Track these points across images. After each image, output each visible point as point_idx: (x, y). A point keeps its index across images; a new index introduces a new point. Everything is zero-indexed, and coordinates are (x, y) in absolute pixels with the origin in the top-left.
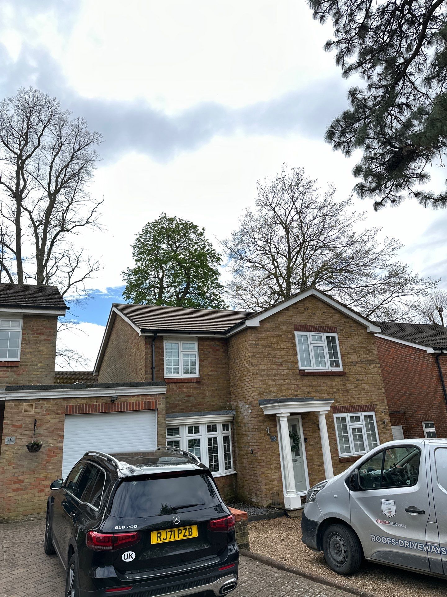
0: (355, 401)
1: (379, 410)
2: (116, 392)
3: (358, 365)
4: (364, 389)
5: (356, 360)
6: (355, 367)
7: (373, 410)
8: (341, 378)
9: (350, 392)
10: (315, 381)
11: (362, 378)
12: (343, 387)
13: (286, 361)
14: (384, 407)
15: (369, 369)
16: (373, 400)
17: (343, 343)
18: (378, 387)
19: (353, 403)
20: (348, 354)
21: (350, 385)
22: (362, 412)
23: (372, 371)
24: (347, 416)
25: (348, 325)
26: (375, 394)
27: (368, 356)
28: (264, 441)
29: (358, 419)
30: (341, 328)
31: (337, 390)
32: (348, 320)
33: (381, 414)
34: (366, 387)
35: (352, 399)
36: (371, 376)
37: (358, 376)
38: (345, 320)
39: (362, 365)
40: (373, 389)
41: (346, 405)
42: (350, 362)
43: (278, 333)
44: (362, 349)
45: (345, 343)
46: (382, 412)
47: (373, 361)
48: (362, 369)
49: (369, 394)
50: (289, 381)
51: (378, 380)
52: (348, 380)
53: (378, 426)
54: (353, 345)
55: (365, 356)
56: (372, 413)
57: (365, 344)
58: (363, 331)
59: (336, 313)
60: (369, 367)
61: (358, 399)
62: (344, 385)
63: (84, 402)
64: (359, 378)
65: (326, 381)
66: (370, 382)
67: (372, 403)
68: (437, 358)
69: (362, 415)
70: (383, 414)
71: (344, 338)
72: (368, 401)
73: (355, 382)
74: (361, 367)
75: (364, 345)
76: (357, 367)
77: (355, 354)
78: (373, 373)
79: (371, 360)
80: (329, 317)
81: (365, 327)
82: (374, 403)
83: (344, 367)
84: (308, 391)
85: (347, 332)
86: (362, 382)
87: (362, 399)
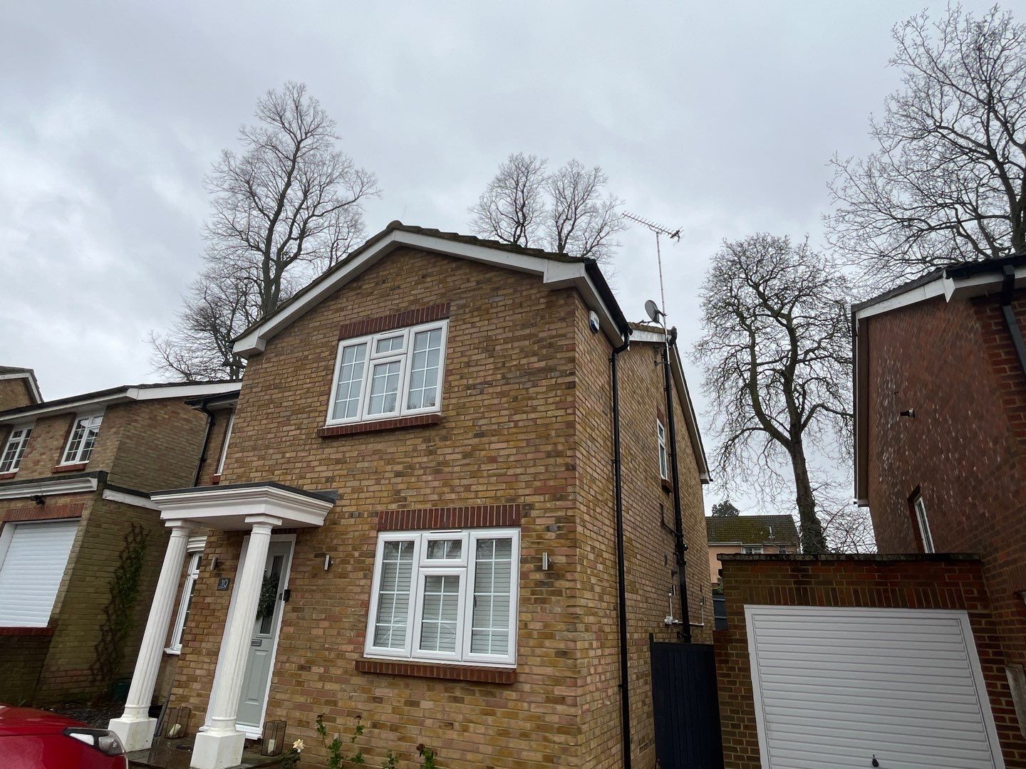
0: (453, 496)
1: (538, 521)
2: (43, 489)
3: (490, 390)
4: (493, 460)
5: (489, 379)
6: (479, 397)
7: (513, 524)
8: (427, 434)
9: (446, 469)
11: (494, 427)
12: (425, 459)
14: (560, 514)
15: (530, 398)
16: (521, 492)
17: (458, 339)
18: (549, 448)
19: (446, 502)
20: (468, 365)
21: (450, 450)
22: (472, 527)
23: (535, 402)
24: (421, 538)
25: (487, 288)
26: (532, 470)
27: (534, 359)
29: (454, 547)
30: (462, 302)
31: (405, 468)
32: (489, 275)
33: (539, 537)
34: (502, 453)
35: (446, 490)
36: (532, 416)
37: (482, 422)
39: (505, 388)
40: (529, 456)
41: (419, 506)
42: (468, 387)
44: (516, 344)
45: (467, 337)
46: (548, 529)
47: (550, 369)
48: (504, 400)
49: (510, 472)
50: (293, 454)
51: (557, 426)
52: (445, 439)
53: (523, 576)
54: (488, 338)
55: (524, 361)
56: (513, 534)
57: (533, 325)
58: (534, 291)
60: (531, 390)
61: (467, 488)
62: (430, 453)
64: (484, 428)
67: (513, 500)
69: (469, 537)
70: (551, 535)
71: (464, 327)
72: (499, 493)
73: (467, 442)
74: (502, 394)
75: (527, 331)
76: (485, 397)
77: (491, 360)
78: (540, 408)
79: (541, 370)
81: (538, 276)
82: (521, 501)
83: (446, 402)
85: (479, 309)
86: (494, 439)
87: (480, 488)
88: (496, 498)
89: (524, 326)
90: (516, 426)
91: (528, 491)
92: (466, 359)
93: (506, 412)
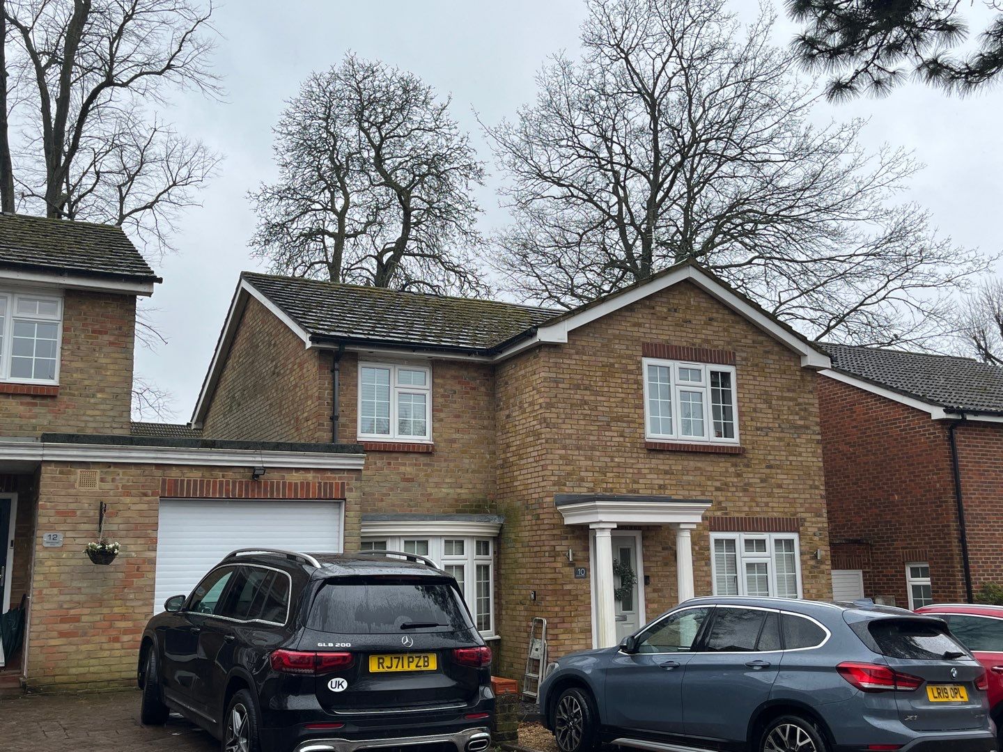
0: (758, 509)
1: (809, 529)
2: (263, 459)
3: (772, 434)
4: (780, 486)
5: (770, 425)
6: (766, 438)
7: (796, 531)
8: (734, 460)
9: (751, 489)
10: (676, 464)
11: (778, 463)
12: (735, 480)
13: (619, 419)
14: (820, 525)
15: (797, 446)
16: (798, 510)
17: (745, 386)
18: (811, 482)
19: (754, 513)
20: (755, 410)
21: (752, 475)
22: (772, 531)
23: (801, 450)
24: (740, 537)
25: (760, 349)
26: (802, 496)
27: (797, 417)
28: (560, 576)
29: (761, 544)
30: (744, 355)
31: (722, 484)
32: (761, 338)
33: (811, 539)
34: (785, 482)
35: (754, 504)
36: (800, 459)
37: (769, 457)
38: (755, 338)
39: (782, 435)
40: (801, 487)
41: (736, 515)
42: (758, 429)
43: (605, 360)
44: (785, 403)
45: (752, 387)
46: (815, 534)
47: (807, 428)
48: (782, 444)
49: (791, 496)
50: (622, 460)
51: (814, 468)
52: (748, 466)
53: (803, 562)
54: (766, 393)
55: (791, 417)
56: (794, 536)
57: (794, 391)
58: (792, 364)
59: (738, 323)
60: (798, 440)
61: (767, 504)
62: (739, 475)
63: (196, 475)
64: (772, 462)
65: (699, 465)
66: (795, 472)
67: (795, 515)
68: (951, 430)
69: (770, 538)
70: (816, 538)
71: (748, 377)
72: (786, 510)
73: (761, 471)
74: (780, 439)
75: (791, 395)
77: (770, 411)
78: (804, 454)
79: (801, 427)
80: (721, 329)
81: (799, 356)
82: (799, 515)
83: (743, 437)
84: (661, 482)
85: (757, 365)
86: (779, 471)
87: (775, 505)
88: (786, 513)
89: (789, 390)
90: (791, 464)
91: (802, 510)
92: (753, 406)
93: (784, 453)
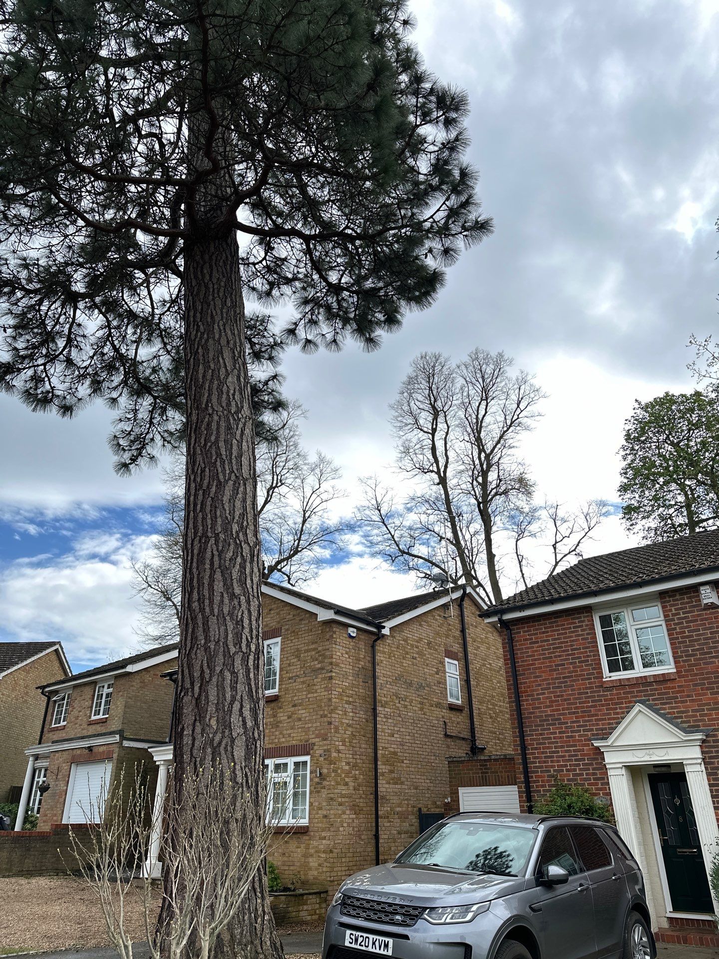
0: (284, 740)
1: (317, 752)
3: (299, 680)
5: (298, 673)
6: (294, 684)
7: (308, 754)
8: (273, 705)
9: (281, 725)
11: (300, 701)
12: (272, 720)
14: (325, 748)
15: (314, 685)
16: (310, 737)
18: (322, 713)
19: (281, 743)
20: (289, 665)
21: (282, 714)
22: (292, 756)
23: (316, 687)
24: (271, 763)
25: (297, 619)
26: (315, 725)
27: (316, 662)
29: (285, 767)
30: (287, 627)
33: (318, 760)
34: (303, 715)
35: (281, 736)
36: (315, 695)
37: (295, 698)
38: (295, 612)
39: (305, 679)
40: (314, 717)
41: (270, 746)
42: (290, 678)
44: (309, 654)
45: (289, 649)
46: (321, 756)
47: (322, 669)
48: (304, 686)
49: (306, 726)
51: (325, 701)
52: (280, 708)
53: (311, 780)
54: (298, 650)
55: (312, 664)
56: (307, 758)
57: (316, 643)
59: (285, 606)
60: (315, 680)
61: (289, 735)
62: (274, 716)
64: (296, 702)
66: (311, 706)
67: (307, 741)
69: (291, 761)
70: (322, 759)
71: (288, 642)
72: (302, 738)
73: (289, 710)
74: (303, 683)
75: (313, 646)
76: (297, 684)
77: (299, 663)
78: (318, 691)
79: (319, 669)
80: (275, 614)
82: (310, 741)
83: (281, 687)
85: (294, 631)
86: (300, 708)
87: (295, 735)
88: (301, 740)
89: (313, 643)
90: (309, 701)
91: (313, 736)
92: (288, 662)
93: (304, 693)
